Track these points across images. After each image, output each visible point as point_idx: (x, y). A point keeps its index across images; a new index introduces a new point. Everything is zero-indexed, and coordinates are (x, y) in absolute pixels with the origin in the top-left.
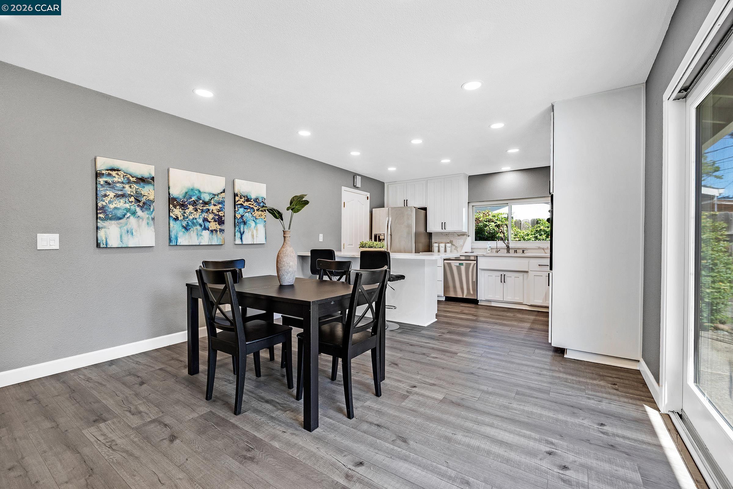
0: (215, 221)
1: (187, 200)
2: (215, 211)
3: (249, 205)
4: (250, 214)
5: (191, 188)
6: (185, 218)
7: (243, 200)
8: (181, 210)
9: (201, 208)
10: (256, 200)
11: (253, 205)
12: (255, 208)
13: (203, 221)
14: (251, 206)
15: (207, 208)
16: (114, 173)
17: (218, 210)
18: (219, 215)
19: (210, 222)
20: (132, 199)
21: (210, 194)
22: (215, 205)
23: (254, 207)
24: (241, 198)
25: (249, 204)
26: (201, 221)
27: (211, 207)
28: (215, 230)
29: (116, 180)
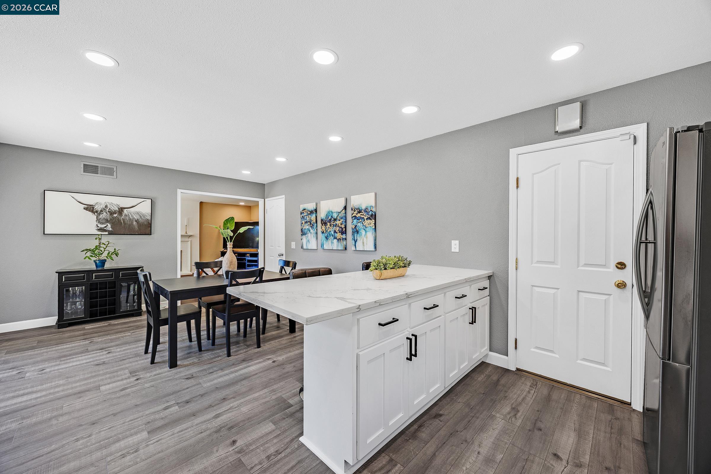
0: (340, 232)
1: (327, 220)
2: (339, 225)
3: (360, 216)
4: (361, 224)
5: (329, 211)
6: (326, 231)
7: (356, 212)
8: (325, 227)
9: (333, 224)
10: (366, 210)
11: (363, 215)
12: (365, 218)
13: (334, 233)
14: (362, 216)
15: (336, 223)
16: (304, 211)
17: (341, 223)
18: (341, 227)
19: (337, 233)
20: (309, 224)
21: (337, 212)
22: (339, 220)
23: (364, 217)
24: (355, 211)
25: (360, 215)
26: (333, 233)
27: (338, 222)
28: (340, 239)
29: (305, 214)
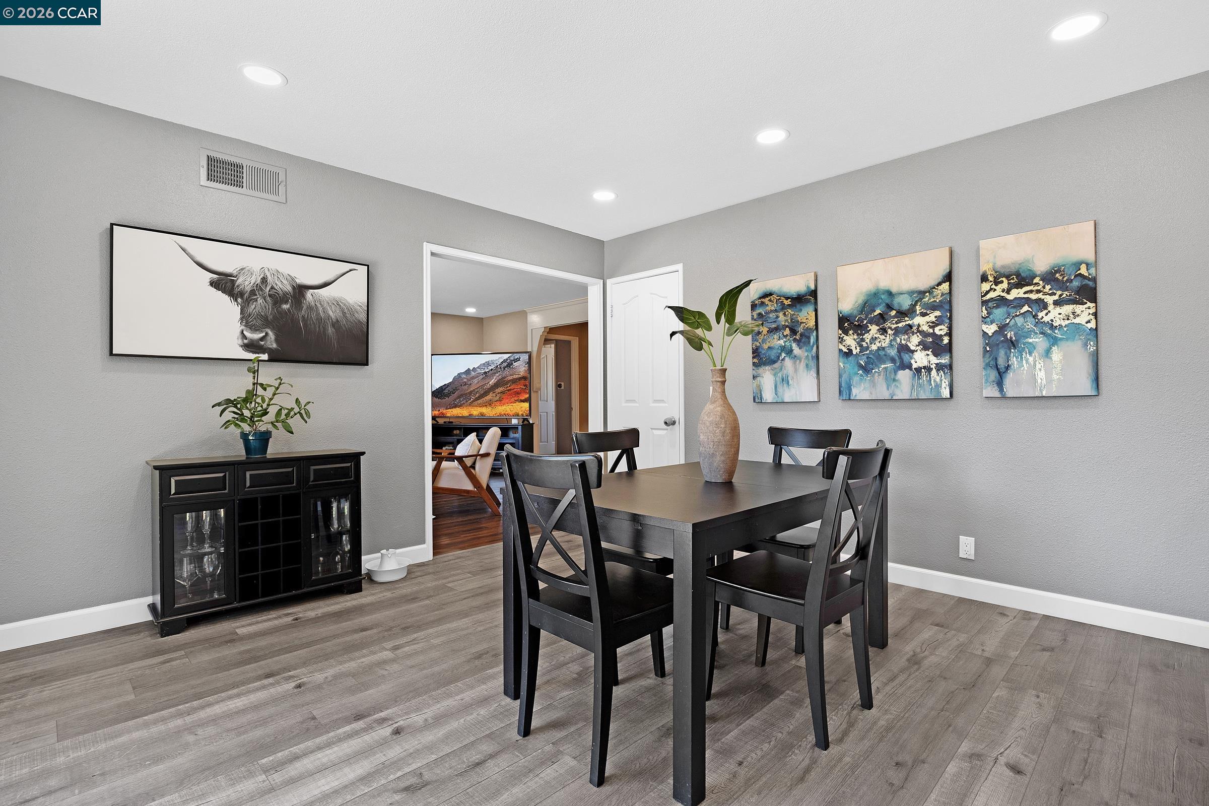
0: (925, 348)
1: (867, 317)
2: (925, 328)
3: (1026, 296)
4: (1030, 319)
5: (873, 290)
6: (863, 349)
7: (1005, 285)
8: (856, 337)
9: (894, 326)
10: (1050, 277)
11: (1038, 291)
12: (1049, 300)
13: (899, 351)
14: (1033, 296)
15: (907, 323)
16: (766, 300)
17: (933, 322)
18: (933, 335)
19: (913, 352)
20: (787, 331)
21: (911, 293)
22: (923, 315)
23: (1043, 297)
24: (997, 283)
25: (1025, 293)
26: (893, 352)
27: (918, 320)
28: (925, 368)
29: (768, 308)
